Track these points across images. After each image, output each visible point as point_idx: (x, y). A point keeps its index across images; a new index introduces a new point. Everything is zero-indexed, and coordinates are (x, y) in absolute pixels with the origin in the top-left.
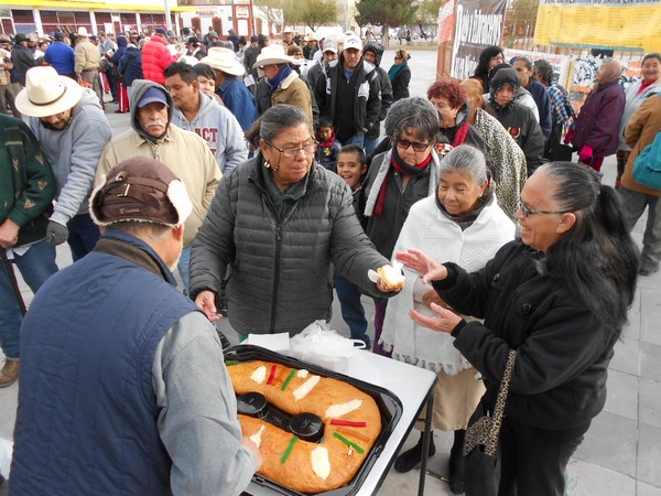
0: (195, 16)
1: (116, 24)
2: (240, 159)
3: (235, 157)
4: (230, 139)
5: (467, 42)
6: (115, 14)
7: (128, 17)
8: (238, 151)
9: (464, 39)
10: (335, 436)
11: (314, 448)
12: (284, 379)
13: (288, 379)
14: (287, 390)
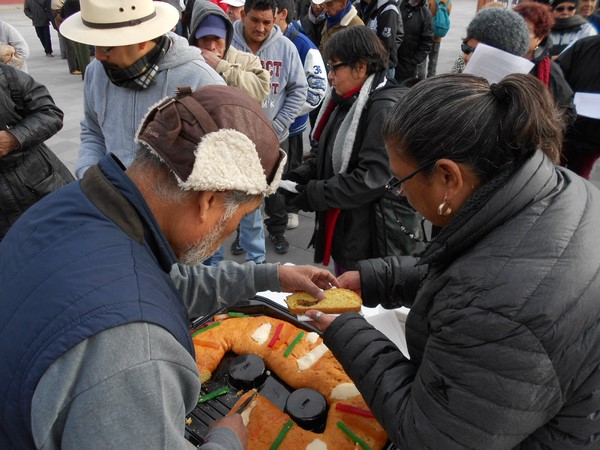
2: (301, 95)
3: (297, 93)
4: (293, 74)
8: (301, 87)
10: (340, 426)
11: (311, 441)
12: (289, 341)
13: (294, 343)
14: (291, 356)
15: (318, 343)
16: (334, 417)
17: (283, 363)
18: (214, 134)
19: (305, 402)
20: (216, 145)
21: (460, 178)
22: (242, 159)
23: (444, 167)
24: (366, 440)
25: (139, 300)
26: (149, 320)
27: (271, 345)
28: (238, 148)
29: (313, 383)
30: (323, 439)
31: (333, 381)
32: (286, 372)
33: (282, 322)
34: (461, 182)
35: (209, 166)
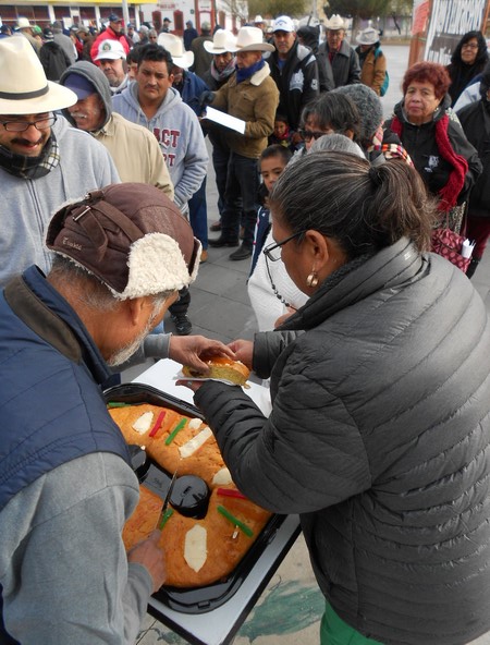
0: (155, 9)
1: (76, 19)
2: (201, 169)
3: (197, 167)
4: (193, 146)
5: (443, 33)
6: (74, 8)
7: (87, 12)
8: (200, 160)
9: (440, 30)
10: (220, 511)
11: (190, 528)
12: (172, 430)
13: (177, 431)
14: (173, 445)
15: (201, 429)
16: (216, 502)
17: (165, 452)
18: (141, 241)
19: (186, 490)
20: (144, 251)
21: (326, 251)
22: (168, 260)
23: (313, 238)
24: (246, 522)
25: (92, 430)
26: (103, 449)
27: (153, 434)
28: (164, 250)
29: (194, 470)
30: (203, 525)
31: (215, 466)
32: (168, 461)
33: (165, 410)
34: (327, 256)
35: (142, 274)
